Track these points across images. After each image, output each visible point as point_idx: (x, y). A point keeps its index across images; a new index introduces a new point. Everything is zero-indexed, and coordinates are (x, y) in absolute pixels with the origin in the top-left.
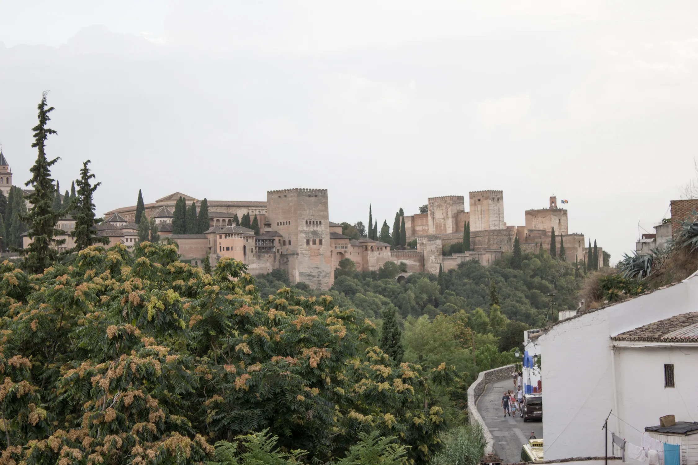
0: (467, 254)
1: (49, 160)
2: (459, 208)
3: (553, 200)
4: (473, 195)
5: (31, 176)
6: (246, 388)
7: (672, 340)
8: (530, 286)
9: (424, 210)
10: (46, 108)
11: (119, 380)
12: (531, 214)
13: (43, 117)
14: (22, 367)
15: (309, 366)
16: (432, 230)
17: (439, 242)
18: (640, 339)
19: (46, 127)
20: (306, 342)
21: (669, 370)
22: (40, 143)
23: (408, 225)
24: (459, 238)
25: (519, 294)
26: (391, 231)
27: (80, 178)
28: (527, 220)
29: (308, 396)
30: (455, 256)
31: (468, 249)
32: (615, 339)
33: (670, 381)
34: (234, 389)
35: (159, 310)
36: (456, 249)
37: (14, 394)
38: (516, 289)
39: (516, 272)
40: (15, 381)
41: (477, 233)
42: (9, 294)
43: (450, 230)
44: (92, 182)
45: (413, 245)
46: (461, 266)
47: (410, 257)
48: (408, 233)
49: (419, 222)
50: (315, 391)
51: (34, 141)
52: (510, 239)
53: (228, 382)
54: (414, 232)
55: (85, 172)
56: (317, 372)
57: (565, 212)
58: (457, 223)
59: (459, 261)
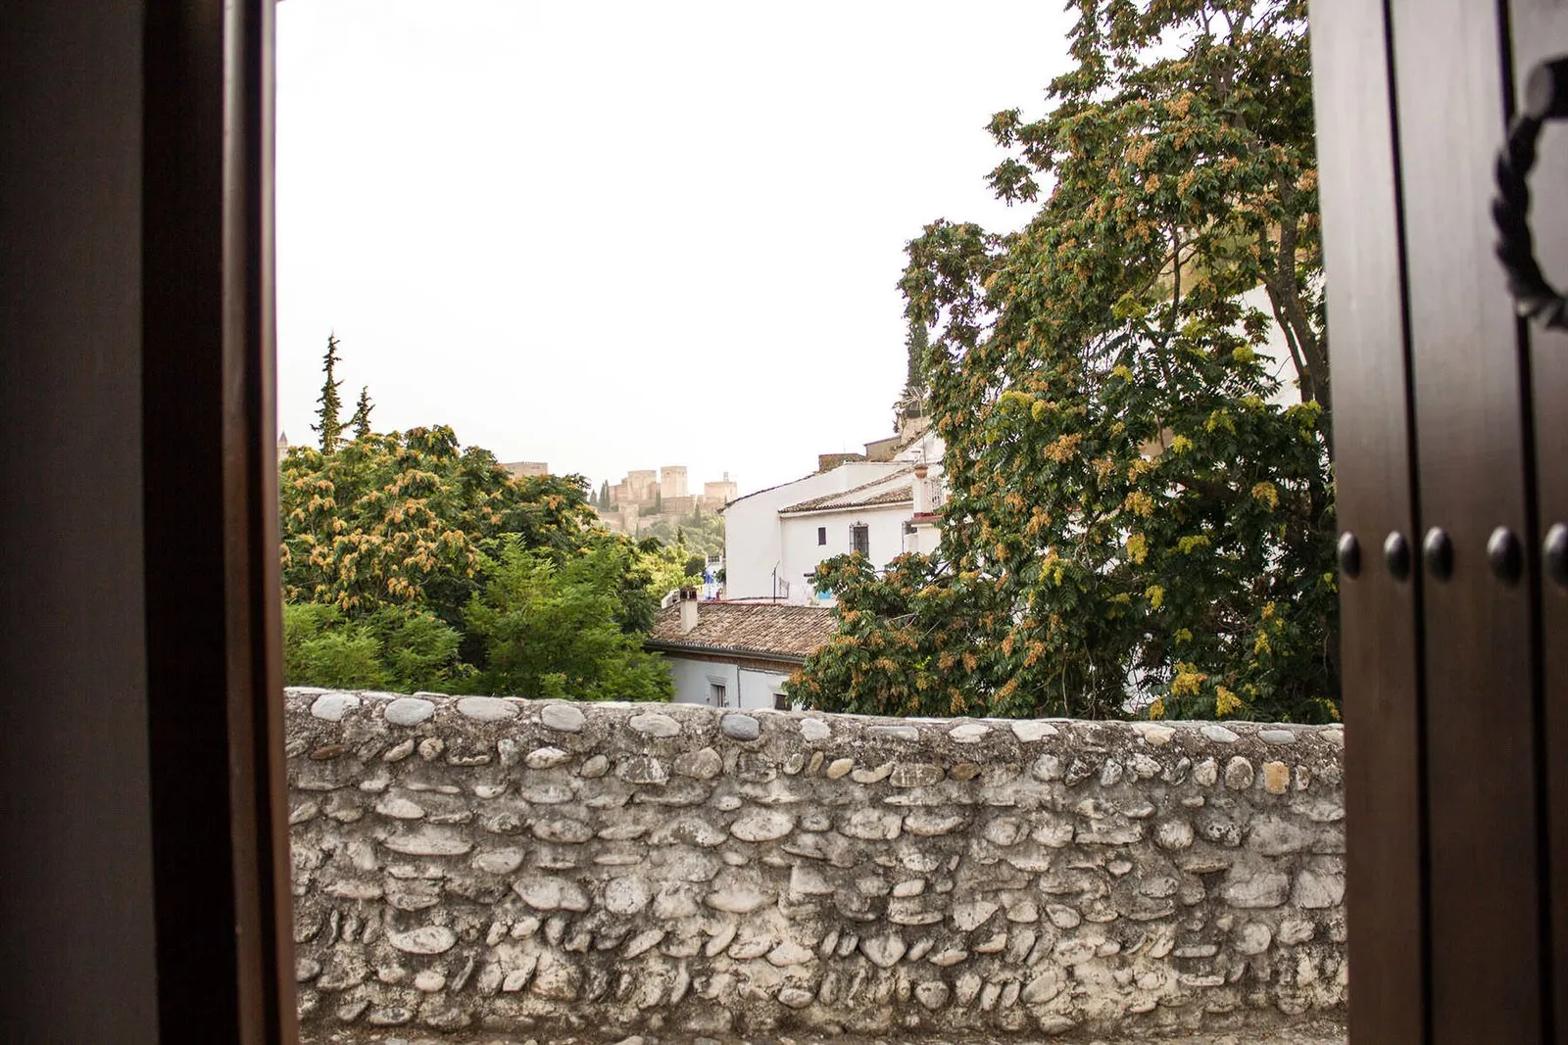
0: (658, 515)
1: (336, 382)
2: (652, 479)
3: (726, 474)
4: (663, 470)
5: (322, 394)
6: (500, 523)
7: (825, 508)
8: (707, 541)
9: (624, 481)
10: (333, 341)
11: (407, 487)
12: (708, 485)
13: (332, 348)
14: (327, 489)
15: (549, 509)
16: (630, 497)
17: (636, 506)
18: (800, 510)
19: (333, 356)
20: (545, 492)
21: (822, 531)
22: (328, 369)
23: (612, 493)
24: (653, 503)
25: (700, 547)
26: (598, 497)
27: (360, 401)
28: (706, 491)
29: (548, 530)
30: (648, 517)
31: (659, 512)
32: (782, 512)
33: (822, 540)
34: (490, 524)
35: (437, 438)
36: (651, 512)
37: (322, 506)
38: (697, 543)
39: (696, 530)
40: (322, 497)
41: (667, 500)
42: (308, 468)
43: (645, 497)
44: (369, 403)
45: (616, 509)
46: (653, 525)
47: (612, 518)
48: (612, 499)
49: (620, 490)
50: (554, 527)
51: (324, 366)
52: (692, 505)
53: (485, 519)
54: (616, 499)
55: (363, 396)
56: (555, 513)
57: (735, 485)
58: (651, 492)
59: (652, 521)
